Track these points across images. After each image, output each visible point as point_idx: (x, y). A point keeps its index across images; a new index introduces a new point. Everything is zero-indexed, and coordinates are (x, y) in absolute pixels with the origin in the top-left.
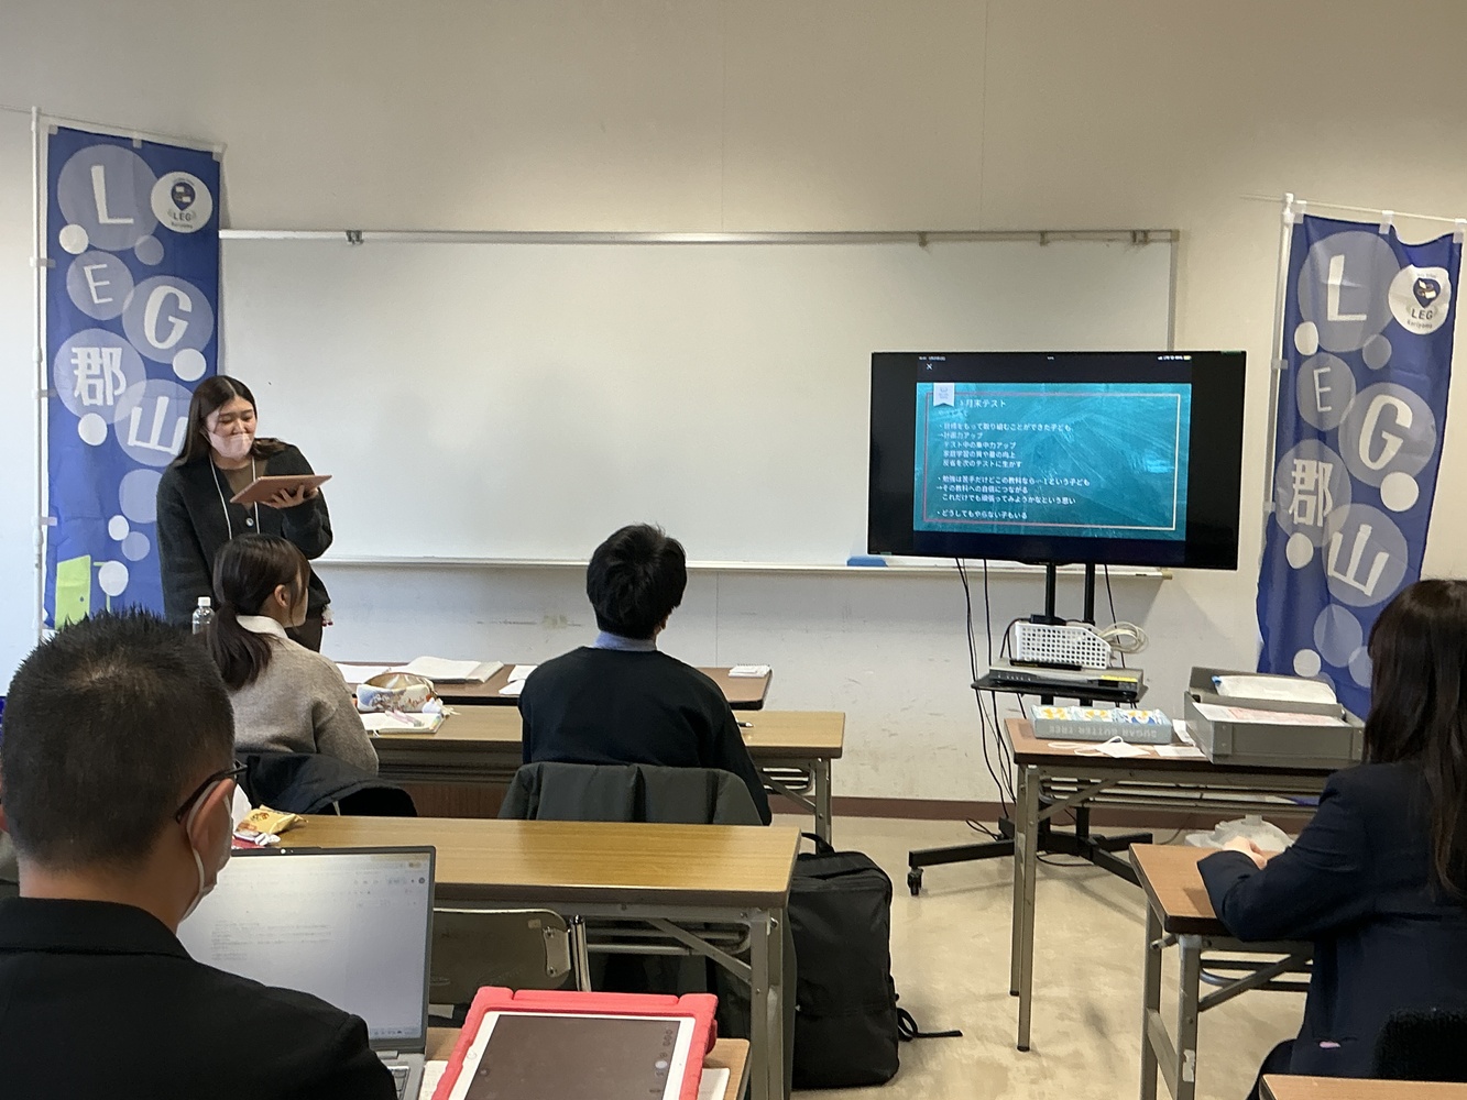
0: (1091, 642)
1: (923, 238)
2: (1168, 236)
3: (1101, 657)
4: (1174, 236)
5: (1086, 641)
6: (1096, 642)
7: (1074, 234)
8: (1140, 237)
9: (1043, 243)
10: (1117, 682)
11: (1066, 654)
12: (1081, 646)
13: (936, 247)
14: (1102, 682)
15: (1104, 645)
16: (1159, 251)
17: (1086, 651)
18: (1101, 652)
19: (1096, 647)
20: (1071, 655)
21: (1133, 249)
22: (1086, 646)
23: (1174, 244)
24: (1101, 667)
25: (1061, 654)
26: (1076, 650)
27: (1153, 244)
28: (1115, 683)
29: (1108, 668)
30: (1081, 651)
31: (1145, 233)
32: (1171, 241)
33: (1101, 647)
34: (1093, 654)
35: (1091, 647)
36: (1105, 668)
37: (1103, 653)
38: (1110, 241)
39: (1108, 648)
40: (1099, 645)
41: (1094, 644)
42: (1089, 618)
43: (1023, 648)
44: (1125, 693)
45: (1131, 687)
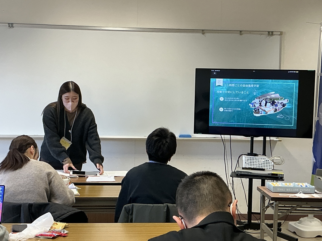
0: (267, 161)
1: (203, 32)
2: (279, 33)
3: (270, 166)
4: (281, 34)
5: (266, 161)
6: (269, 161)
7: (250, 32)
8: (271, 33)
9: (241, 34)
10: (277, 174)
11: (259, 165)
12: (264, 163)
13: (207, 35)
14: (272, 174)
15: (271, 162)
16: (276, 38)
17: (266, 164)
18: (270, 165)
19: (269, 163)
20: (261, 166)
21: (268, 37)
22: (266, 163)
23: (281, 36)
25: (257, 165)
26: (262, 164)
27: (274, 36)
29: (272, 170)
30: (264, 164)
31: (272, 32)
32: (280, 35)
33: (270, 163)
34: (268, 165)
35: (267, 163)
36: (271, 170)
37: (271, 165)
38: (261, 34)
39: (273, 163)
40: (270, 162)
41: (268, 162)
42: (264, 154)
43: (245, 164)
44: (279, 178)
45: (282, 175)
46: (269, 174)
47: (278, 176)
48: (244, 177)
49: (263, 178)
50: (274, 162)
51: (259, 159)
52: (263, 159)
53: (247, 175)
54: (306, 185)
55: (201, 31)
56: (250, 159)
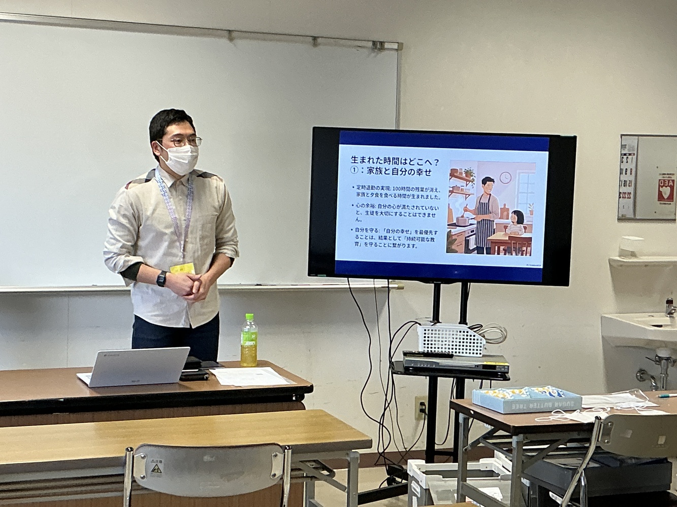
0: (472, 338)
2: (395, 46)
3: (479, 348)
4: (400, 47)
7: (337, 40)
8: (379, 46)
9: (315, 45)
12: (465, 341)
14: (485, 366)
17: (468, 344)
18: (479, 345)
19: (476, 341)
20: (458, 347)
21: (373, 55)
22: (468, 341)
23: (399, 52)
24: (479, 355)
26: (462, 344)
27: (386, 52)
28: (494, 367)
31: (382, 43)
32: (397, 50)
33: (479, 341)
34: (474, 346)
35: (472, 341)
36: (481, 356)
38: (359, 47)
39: (484, 341)
41: (474, 339)
42: (463, 321)
43: (425, 344)
44: (499, 374)
45: (505, 368)
46: (477, 366)
47: (497, 370)
48: (421, 373)
49: (460, 376)
50: (486, 339)
51: (455, 333)
52: (462, 333)
53: (429, 368)
54: (558, 391)
55: (226, 33)
56: (434, 332)
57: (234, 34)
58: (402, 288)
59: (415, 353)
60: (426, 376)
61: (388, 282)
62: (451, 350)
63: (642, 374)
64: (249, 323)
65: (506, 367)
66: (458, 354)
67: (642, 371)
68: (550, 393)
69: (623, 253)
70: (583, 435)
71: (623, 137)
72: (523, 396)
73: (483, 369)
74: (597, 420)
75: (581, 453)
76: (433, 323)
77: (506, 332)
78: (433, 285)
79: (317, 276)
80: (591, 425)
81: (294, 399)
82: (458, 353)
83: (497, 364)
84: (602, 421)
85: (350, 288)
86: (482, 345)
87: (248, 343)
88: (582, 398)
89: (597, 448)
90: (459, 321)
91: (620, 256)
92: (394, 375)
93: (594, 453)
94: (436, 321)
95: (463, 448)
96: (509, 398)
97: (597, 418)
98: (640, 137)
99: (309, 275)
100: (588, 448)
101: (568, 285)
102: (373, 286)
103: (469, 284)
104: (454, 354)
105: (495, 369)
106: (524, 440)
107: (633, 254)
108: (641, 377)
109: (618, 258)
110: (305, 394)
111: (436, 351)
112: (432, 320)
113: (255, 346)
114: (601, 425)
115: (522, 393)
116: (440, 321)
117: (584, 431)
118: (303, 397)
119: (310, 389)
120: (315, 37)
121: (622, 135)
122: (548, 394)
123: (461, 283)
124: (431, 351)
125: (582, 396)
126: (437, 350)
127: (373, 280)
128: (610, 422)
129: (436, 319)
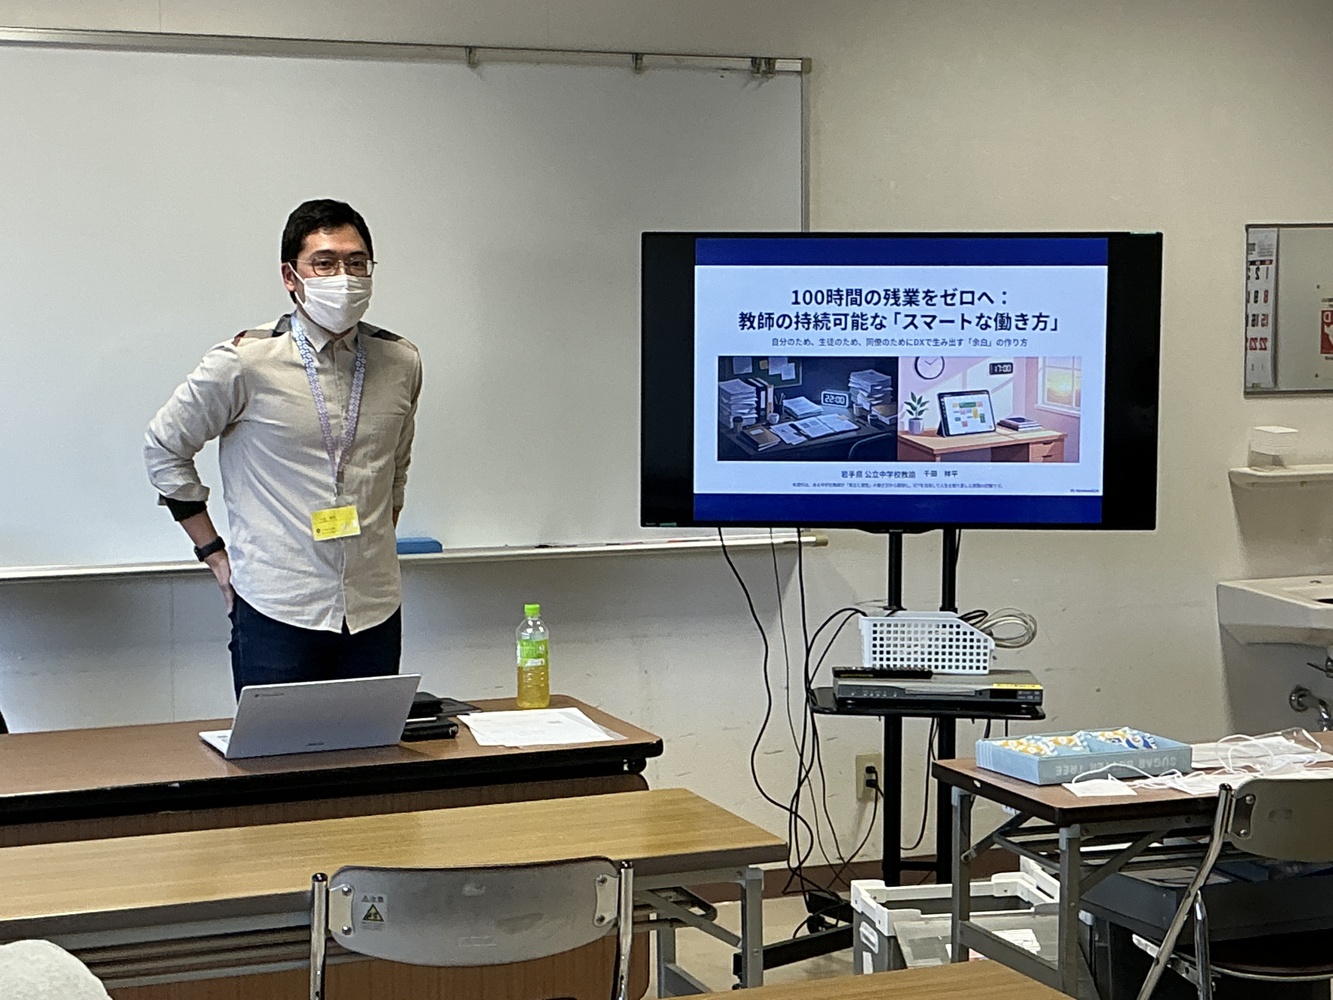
0: (968, 637)
1: (471, 54)
2: (797, 66)
3: (982, 658)
5: (961, 637)
6: (975, 637)
7: (679, 58)
8: (763, 67)
9: (639, 69)
10: (1015, 691)
11: (926, 657)
12: (954, 643)
14: (994, 693)
16: (784, 89)
17: (961, 650)
18: (982, 651)
19: (975, 644)
21: (754, 84)
22: (961, 643)
23: (805, 77)
24: (981, 671)
25: (919, 656)
26: (947, 650)
27: (778, 78)
28: (1013, 693)
29: (993, 672)
31: (770, 60)
33: (982, 644)
34: (971, 654)
35: (968, 644)
36: (986, 672)
37: (985, 651)
38: (724, 69)
39: (992, 644)
40: (979, 641)
41: (972, 640)
42: (949, 604)
43: (875, 652)
44: (1024, 706)
45: (1034, 696)
46: (980, 692)
47: (1021, 698)
48: (870, 711)
49: (946, 712)
50: (995, 639)
51: (933, 629)
52: (948, 629)
53: (885, 700)
54: (1143, 738)
55: (463, 53)
56: (892, 629)
57: (479, 53)
58: (825, 543)
59: (856, 672)
60: (879, 715)
61: (799, 532)
62: (926, 663)
63: (1301, 696)
64: (531, 623)
65: (1037, 693)
66: (940, 670)
67: (1300, 692)
68: (1128, 741)
69: (1256, 460)
70: (1197, 822)
71: (1250, 230)
72: (1075, 749)
73: (991, 697)
74: (1224, 792)
75: (1192, 858)
76: (889, 612)
77: (1035, 623)
78: (887, 535)
79: (659, 526)
80: (1210, 803)
81: (626, 768)
82: (940, 667)
83: (1018, 687)
84: (1233, 793)
85: (724, 546)
86: (987, 651)
87: (530, 663)
88: (1191, 749)
89: (1226, 845)
90: (940, 604)
91: (1250, 466)
92: (815, 715)
93: (1219, 857)
94: (895, 607)
95: (961, 855)
96: (1050, 754)
97: (1223, 787)
98: (1281, 229)
99: (643, 524)
100: (1207, 847)
101: (1152, 527)
102: (768, 541)
103: (957, 531)
104: (933, 669)
105: (1016, 698)
106: (1082, 835)
107: (1277, 462)
108: (1299, 702)
109: (1247, 470)
110: (648, 760)
111: (898, 666)
112: (887, 605)
113: (545, 667)
114: (1231, 801)
115: (1073, 743)
116: (903, 605)
117: (1198, 813)
118: (643, 765)
119: (656, 749)
120: (637, 54)
121: (1248, 227)
122: (1124, 743)
123: (941, 531)
124: (888, 666)
125: (1192, 746)
126: (899, 663)
127: (768, 529)
128: (1248, 795)
129: (895, 602)
